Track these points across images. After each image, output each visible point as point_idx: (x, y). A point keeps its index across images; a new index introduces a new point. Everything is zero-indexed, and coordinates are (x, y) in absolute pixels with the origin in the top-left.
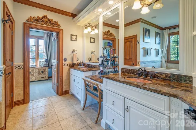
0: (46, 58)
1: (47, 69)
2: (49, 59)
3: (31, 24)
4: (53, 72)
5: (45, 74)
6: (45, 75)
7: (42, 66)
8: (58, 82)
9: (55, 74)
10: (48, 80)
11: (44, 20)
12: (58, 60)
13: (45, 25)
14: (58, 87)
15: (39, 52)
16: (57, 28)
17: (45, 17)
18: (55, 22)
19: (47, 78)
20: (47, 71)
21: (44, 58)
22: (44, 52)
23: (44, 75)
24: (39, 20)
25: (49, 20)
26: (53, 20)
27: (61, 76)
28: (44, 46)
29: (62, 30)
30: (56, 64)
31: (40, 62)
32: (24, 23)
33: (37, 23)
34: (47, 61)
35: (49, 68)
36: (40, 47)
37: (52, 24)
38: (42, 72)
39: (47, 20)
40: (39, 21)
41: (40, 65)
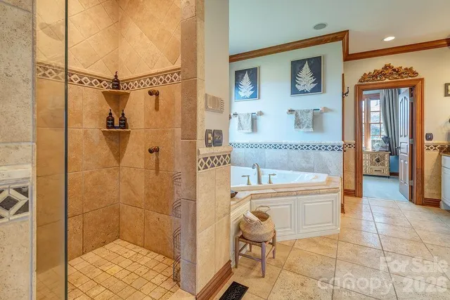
0: (384, 133)
1: (386, 155)
2: (390, 136)
3: (365, 85)
4: (402, 161)
5: (383, 165)
6: (384, 167)
7: (377, 150)
8: (411, 178)
9: (404, 164)
10: (389, 177)
11: (386, 72)
12: (412, 136)
13: (387, 80)
14: (411, 187)
15: (370, 124)
16: (410, 78)
17: (386, 67)
18: (406, 69)
19: (387, 173)
20: (386, 159)
21: (380, 135)
22: (380, 123)
23: (380, 167)
24: (376, 75)
25: (394, 70)
26: (401, 68)
27: (419, 167)
28: (380, 111)
29: (422, 80)
30: (408, 144)
31: (374, 141)
32: (356, 86)
33: (373, 80)
34: (386, 139)
35: (391, 154)
36: (372, 115)
37: (399, 75)
38: (378, 161)
39: (390, 71)
40: (377, 78)
41: (373, 148)
